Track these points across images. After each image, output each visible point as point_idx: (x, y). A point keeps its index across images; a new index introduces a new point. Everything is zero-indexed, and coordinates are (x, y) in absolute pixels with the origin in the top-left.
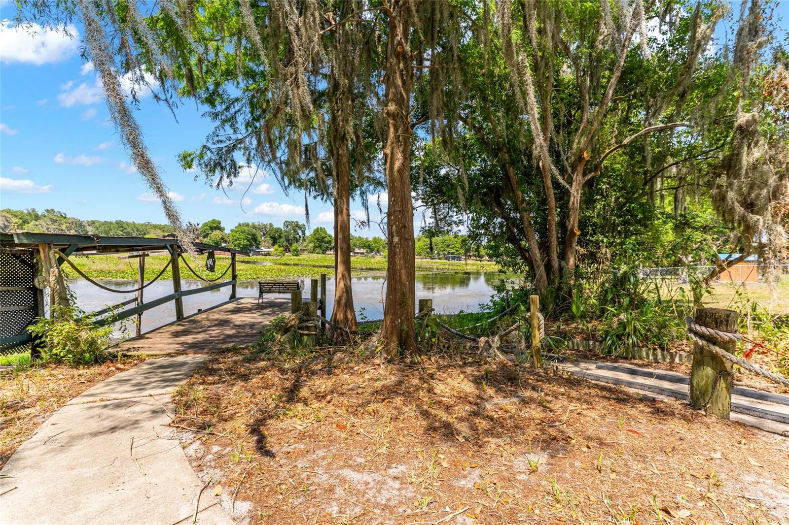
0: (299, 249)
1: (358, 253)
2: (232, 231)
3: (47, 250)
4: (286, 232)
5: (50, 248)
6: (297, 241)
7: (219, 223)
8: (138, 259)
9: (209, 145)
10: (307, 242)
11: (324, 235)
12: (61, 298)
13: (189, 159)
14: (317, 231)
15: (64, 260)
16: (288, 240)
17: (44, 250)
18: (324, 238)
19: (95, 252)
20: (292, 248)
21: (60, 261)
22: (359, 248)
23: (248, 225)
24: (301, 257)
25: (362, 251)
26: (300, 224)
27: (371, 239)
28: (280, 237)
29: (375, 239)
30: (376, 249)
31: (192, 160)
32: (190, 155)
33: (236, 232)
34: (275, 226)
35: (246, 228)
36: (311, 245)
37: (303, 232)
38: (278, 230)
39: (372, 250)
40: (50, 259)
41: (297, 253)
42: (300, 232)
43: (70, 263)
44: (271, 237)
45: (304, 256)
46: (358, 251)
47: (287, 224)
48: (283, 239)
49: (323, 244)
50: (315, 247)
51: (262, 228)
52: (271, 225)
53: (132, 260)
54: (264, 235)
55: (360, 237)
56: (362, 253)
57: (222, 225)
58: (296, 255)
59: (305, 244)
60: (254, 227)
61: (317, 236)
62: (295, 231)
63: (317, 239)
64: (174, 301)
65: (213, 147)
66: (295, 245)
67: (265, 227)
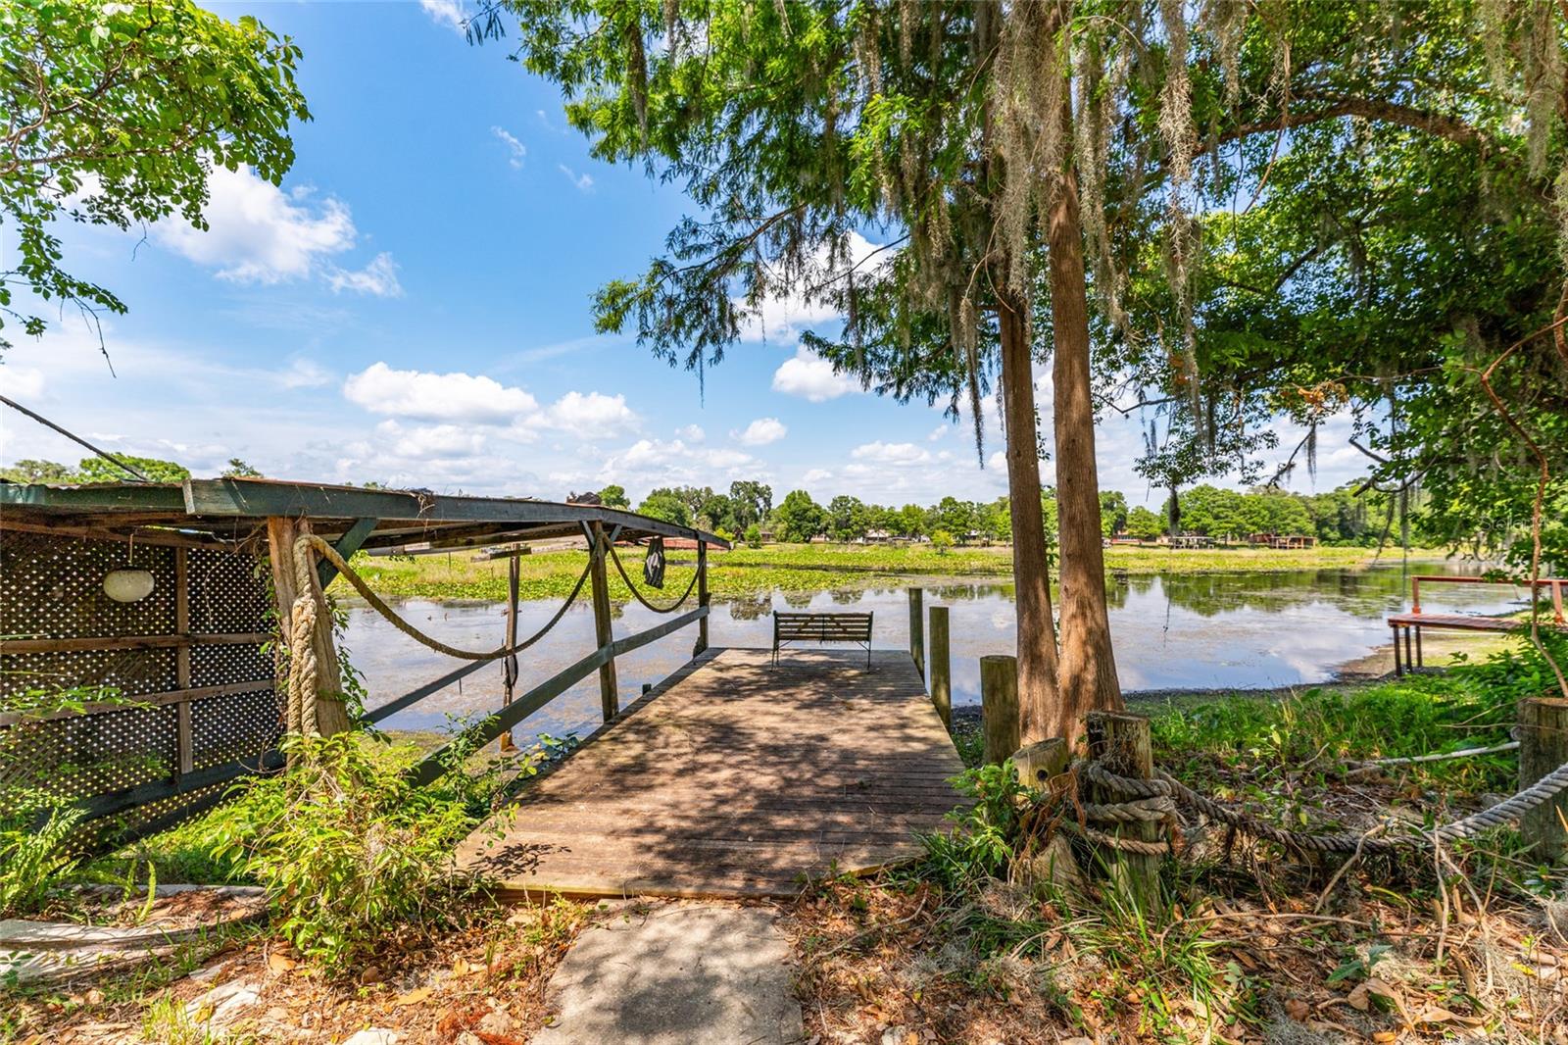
0: (760, 533)
1: (875, 539)
2: (642, 505)
3: (287, 536)
4: (737, 503)
5: (297, 532)
6: (756, 519)
7: (622, 491)
8: (506, 561)
9: (672, 260)
10: (774, 520)
11: (805, 505)
12: (320, 696)
13: (620, 302)
14: (791, 498)
15: (336, 570)
16: (739, 518)
17: (279, 537)
18: (806, 511)
19: (426, 545)
20: (747, 534)
21: (326, 570)
22: (877, 528)
23: (668, 493)
24: (765, 550)
25: (883, 534)
26: (760, 486)
27: (899, 510)
28: (726, 513)
29: (907, 508)
30: (910, 529)
31: (627, 306)
32: (626, 292)
33: (649, 507)
34: (716, 493)
35: (666, 499)
36: (782, 527)
37: (768, 502)
38: (721, 499)
39: (903, 532)
40: (294, 566)
41: (756, 542)
42: (761, 502)
43: (352, 577)
44: (709, 514)
45: (771, 548)
46: (875, 535)
47: (737, 488)
48: (729, 518)
49: (805, 523)
50: (789, 530)
51: (692, 497)
52: (708, 490)
53: (498, 563)
54: (697, 509)
55: (876, 507)
56: (882, 539)
57: (625, 497)
58: (756, 547)
59: (769, 524)
60: (678, 495)
61: (793, 508)
62: (752, 500)
63: (792, 513)
64: (597, 671)
65: (680, 265)
66: (752, 527)
67: (699, 496)
